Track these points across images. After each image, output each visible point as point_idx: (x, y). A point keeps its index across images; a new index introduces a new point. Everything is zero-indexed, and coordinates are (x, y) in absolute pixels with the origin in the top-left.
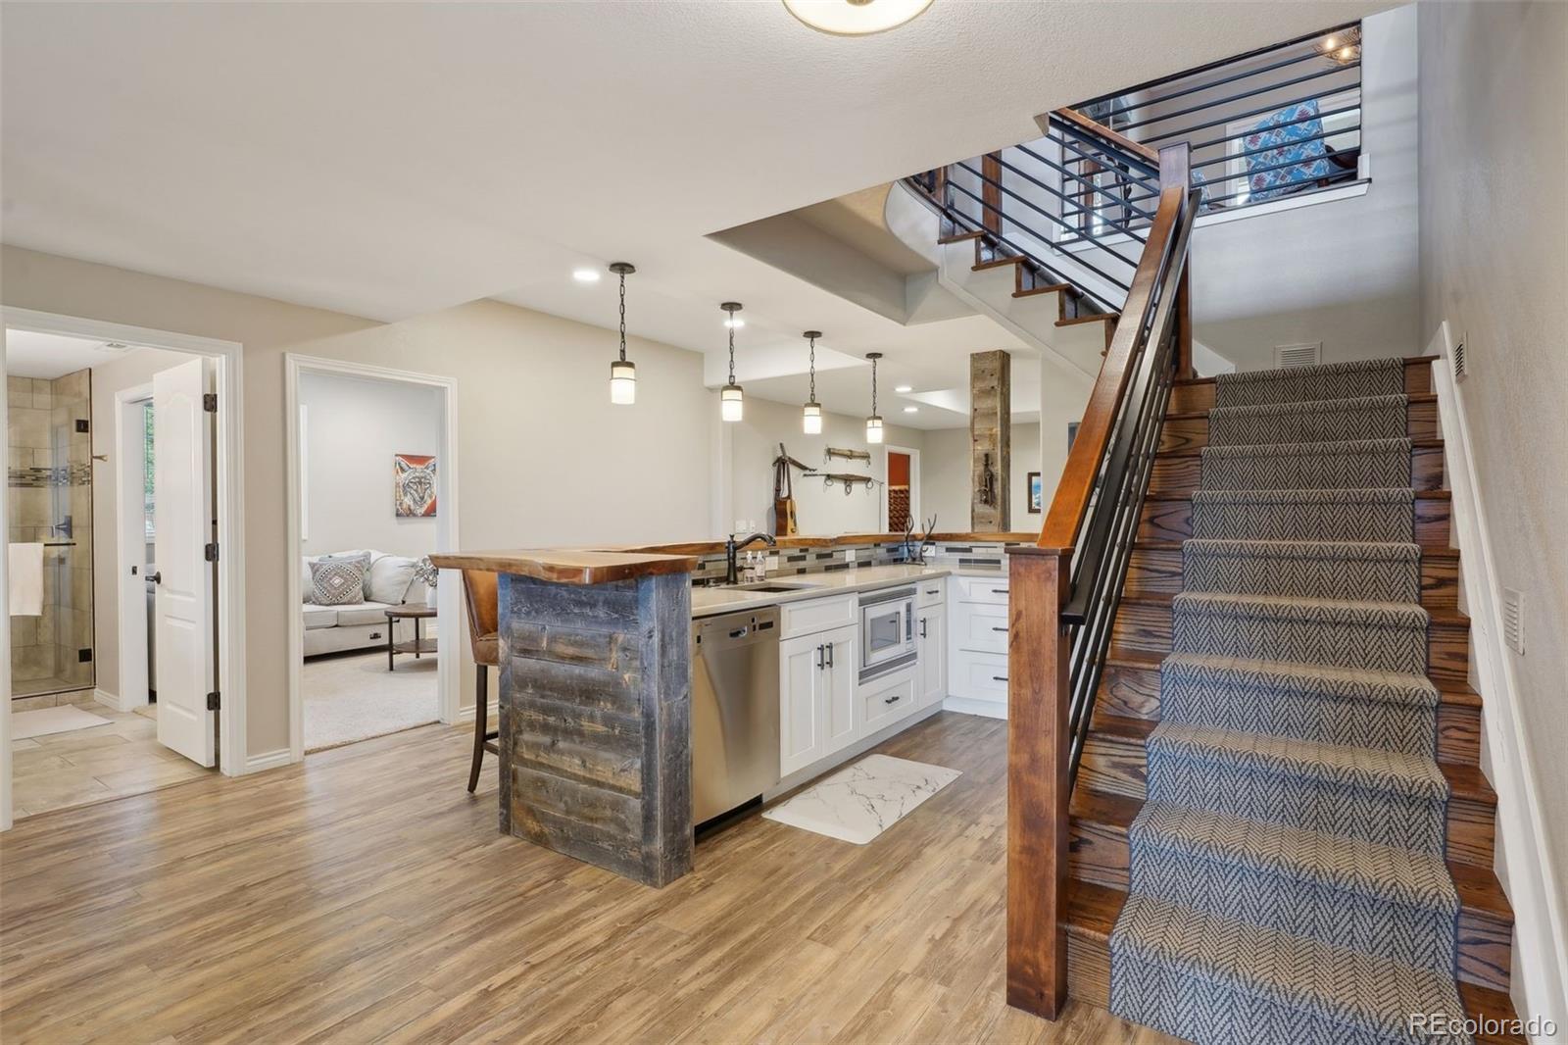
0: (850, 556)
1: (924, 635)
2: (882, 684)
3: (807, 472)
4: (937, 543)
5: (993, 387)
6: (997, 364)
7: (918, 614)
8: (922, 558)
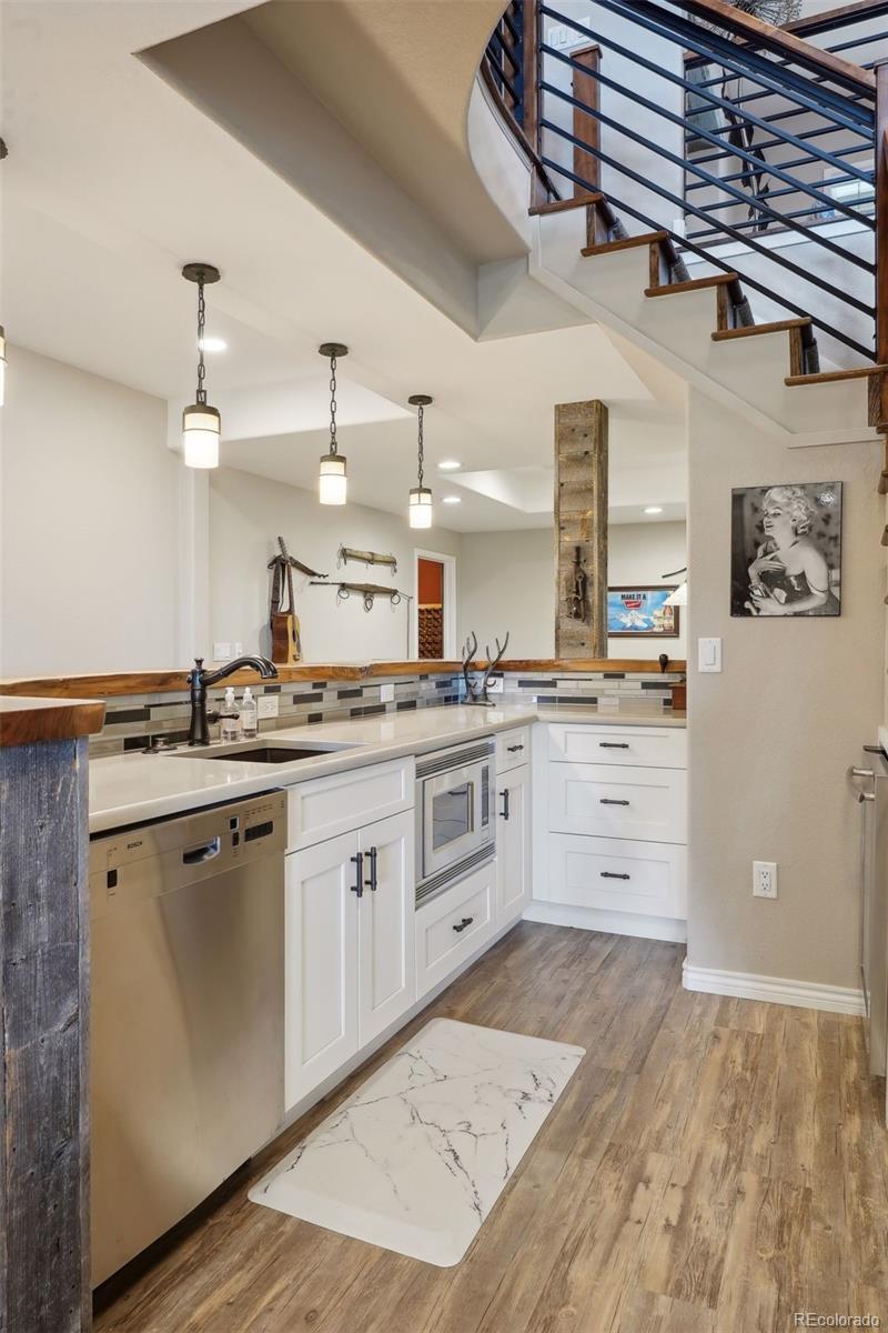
0: (387, 693)
1: (506, 815)
2: (448, 903)
3: (316, 579)
4: (507, 675)
5: (587, 453)
6: (593, 420)
7: (498, 784)
8: (485, 695)
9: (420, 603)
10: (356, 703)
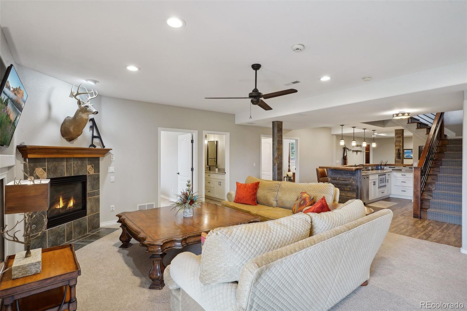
0: (370, 168)
1: (388, 182)
2: (382, 189)
3: (349, 150)
4: (387, 166)
5: (400, 136)
6: (401, 132)
7: (387, 179)
8: (383, 169)
9: (366, 151)
10: (367, 169)
